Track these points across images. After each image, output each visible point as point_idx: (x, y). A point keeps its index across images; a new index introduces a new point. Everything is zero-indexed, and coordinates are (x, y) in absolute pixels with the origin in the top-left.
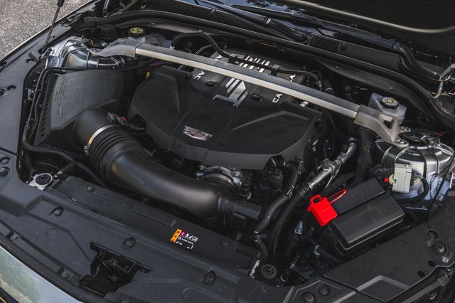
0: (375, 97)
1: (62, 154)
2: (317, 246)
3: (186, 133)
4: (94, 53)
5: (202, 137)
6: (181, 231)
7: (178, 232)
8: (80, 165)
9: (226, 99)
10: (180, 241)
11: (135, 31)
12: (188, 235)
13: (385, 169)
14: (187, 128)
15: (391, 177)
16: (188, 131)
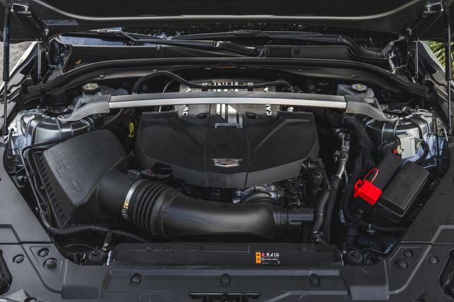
0: (341, 87)
1: (93, 227)
2: (370, 225)
3: (217, 164)
4: (63, 120)
5: (234, 164)
6: (260, 253)
7: (258, 255)
8: (117, 232)
9: (226, 125)
10: (265, 261)
11: (89, 87)
12: (268, 254)
13: (392, 143)
14: (215, 160)
15: (398, 148)
16: (218, 163)
